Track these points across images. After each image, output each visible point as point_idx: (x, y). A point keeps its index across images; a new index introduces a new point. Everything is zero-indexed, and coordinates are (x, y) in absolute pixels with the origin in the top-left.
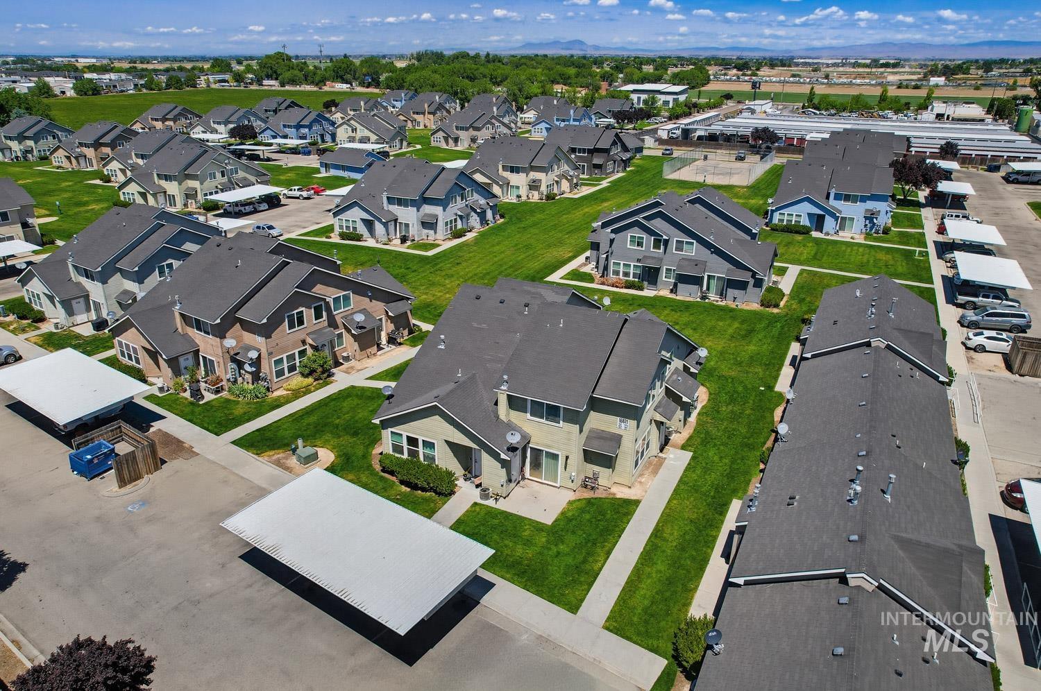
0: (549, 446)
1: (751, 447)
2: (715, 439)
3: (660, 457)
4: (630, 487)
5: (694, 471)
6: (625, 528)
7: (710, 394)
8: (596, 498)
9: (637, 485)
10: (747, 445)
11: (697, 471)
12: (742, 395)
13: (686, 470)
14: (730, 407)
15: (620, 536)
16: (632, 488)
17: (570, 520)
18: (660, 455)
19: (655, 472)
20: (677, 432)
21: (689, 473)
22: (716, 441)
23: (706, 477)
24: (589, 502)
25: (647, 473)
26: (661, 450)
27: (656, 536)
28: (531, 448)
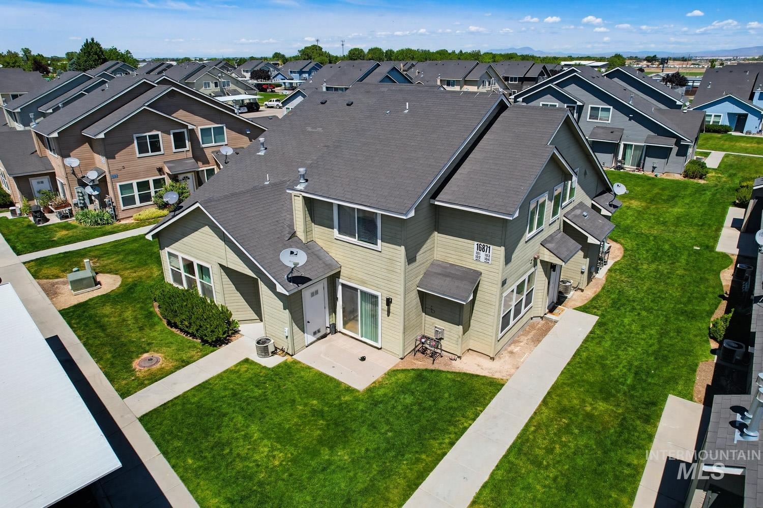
0: (363, 283)
1: (692, 316)
2: (634, 301)
3: (548, 319)
4: (492, 359)
5: (599, 343)
6: (466, 429)
7: (626, 250)
8: (432, 371)
9: (505, 355)
10: (683, 312)
11: (603, 343)
12: (670, 254)
13: (586, 341)
14: (653, 266)
15: (452, 444)
16: (497, 359)
17: (376, 404)
18: (549, 316)
19: (537, 340)
20: (577, 289)
21: (591, 345)
22: (635, 304)
23: (620, 352)
24: (420, 375)
25: (524, 339)
26: (552, 309)
27: (520, 450)
28: (343, 285)
